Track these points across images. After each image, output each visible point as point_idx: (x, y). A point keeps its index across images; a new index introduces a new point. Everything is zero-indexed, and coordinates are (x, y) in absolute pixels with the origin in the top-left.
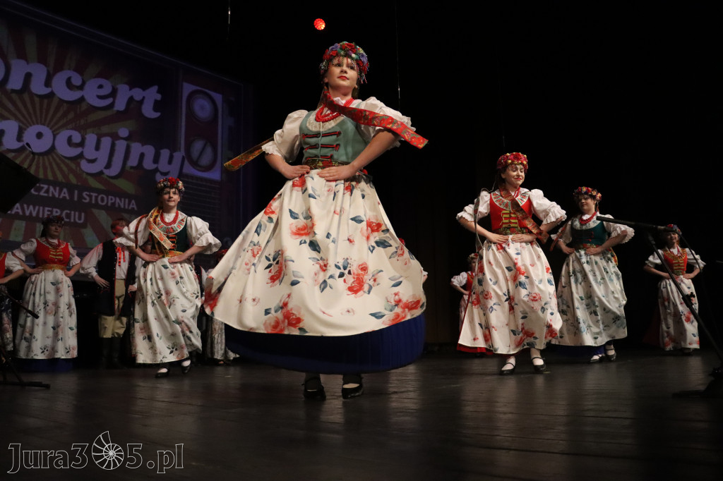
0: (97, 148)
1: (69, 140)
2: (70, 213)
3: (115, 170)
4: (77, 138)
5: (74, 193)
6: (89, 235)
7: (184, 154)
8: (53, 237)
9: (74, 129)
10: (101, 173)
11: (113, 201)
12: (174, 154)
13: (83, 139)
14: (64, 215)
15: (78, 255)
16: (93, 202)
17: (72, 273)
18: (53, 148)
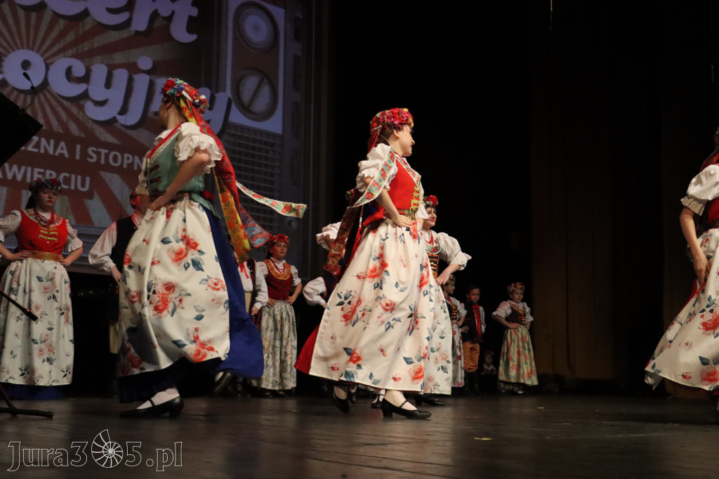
0: (108, 84)
1: (69, 71)
2: (70, 177)
3: (133, 117)
4: (79, 70)
5: (75, 149)
6: (96, 208)
7: (230, 96)
8: (45, 210)
9: (75, 56)
10: (114, 120)
11: (130, 161)
12: (217, 95)
13: (88, 71)
14: (61, 178)
15: (79, 236)
16: (103, 162)
17: (69, 261)
18: (45, 83)
